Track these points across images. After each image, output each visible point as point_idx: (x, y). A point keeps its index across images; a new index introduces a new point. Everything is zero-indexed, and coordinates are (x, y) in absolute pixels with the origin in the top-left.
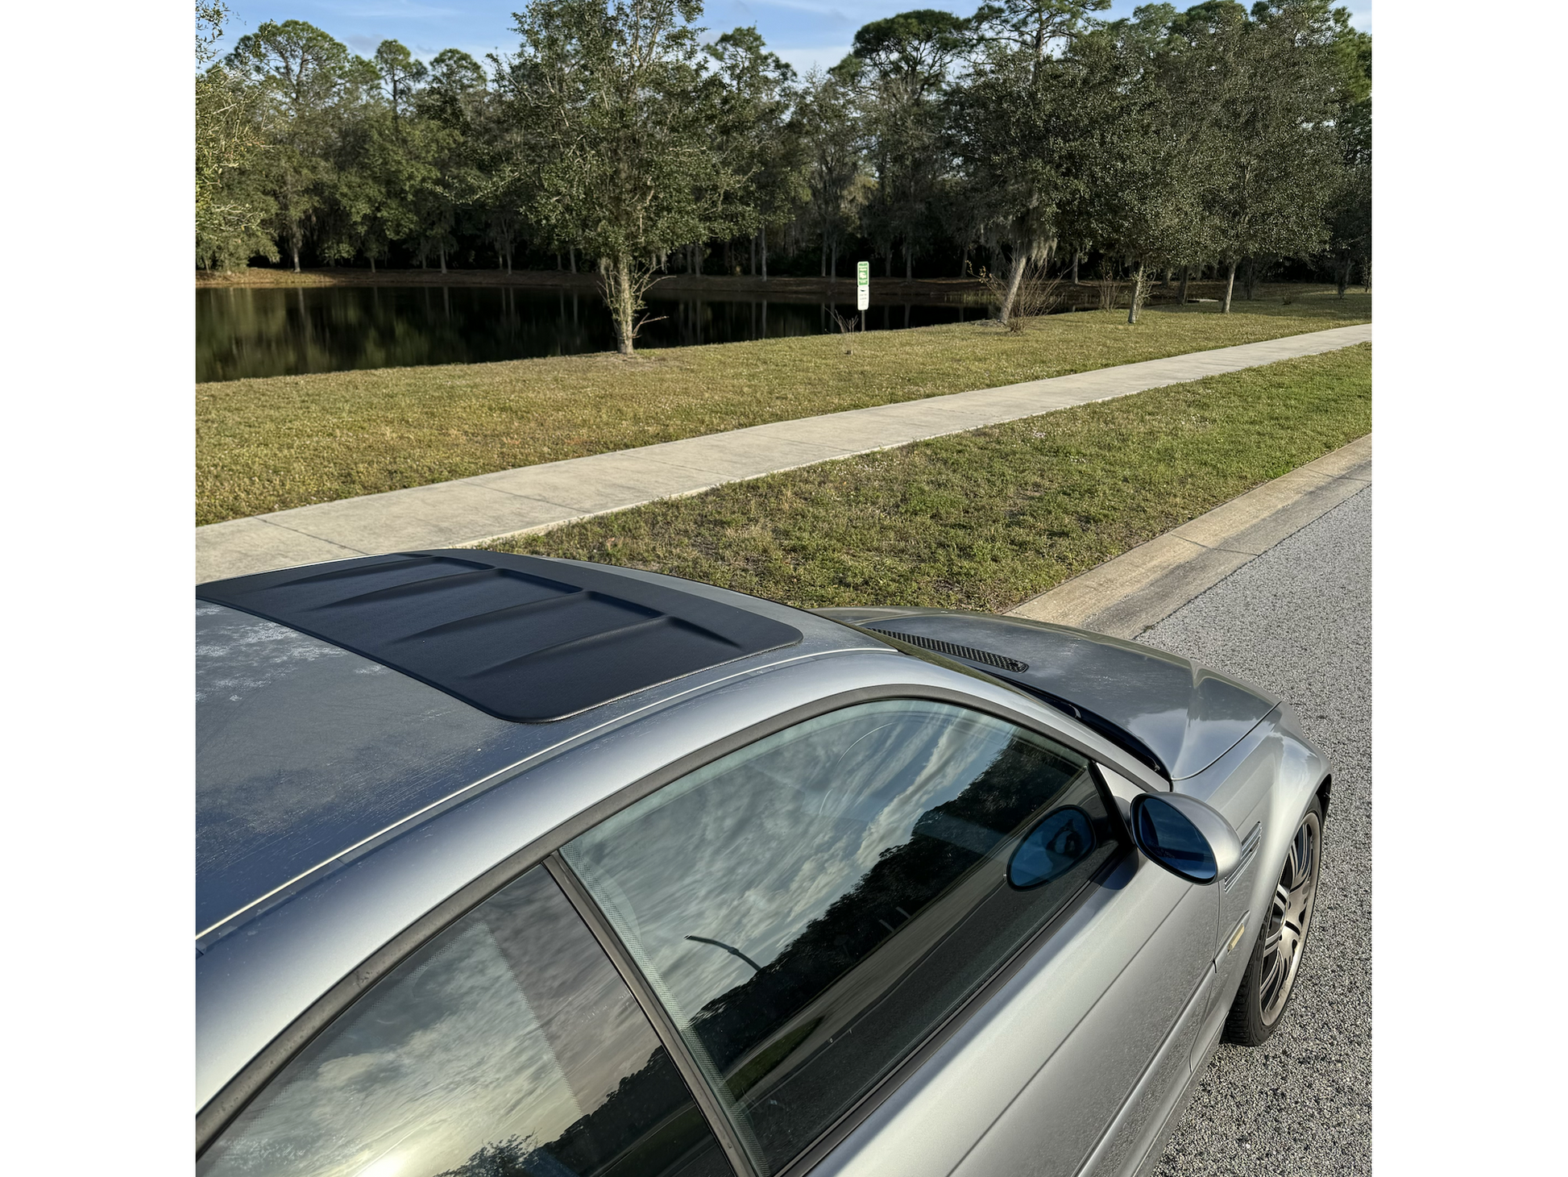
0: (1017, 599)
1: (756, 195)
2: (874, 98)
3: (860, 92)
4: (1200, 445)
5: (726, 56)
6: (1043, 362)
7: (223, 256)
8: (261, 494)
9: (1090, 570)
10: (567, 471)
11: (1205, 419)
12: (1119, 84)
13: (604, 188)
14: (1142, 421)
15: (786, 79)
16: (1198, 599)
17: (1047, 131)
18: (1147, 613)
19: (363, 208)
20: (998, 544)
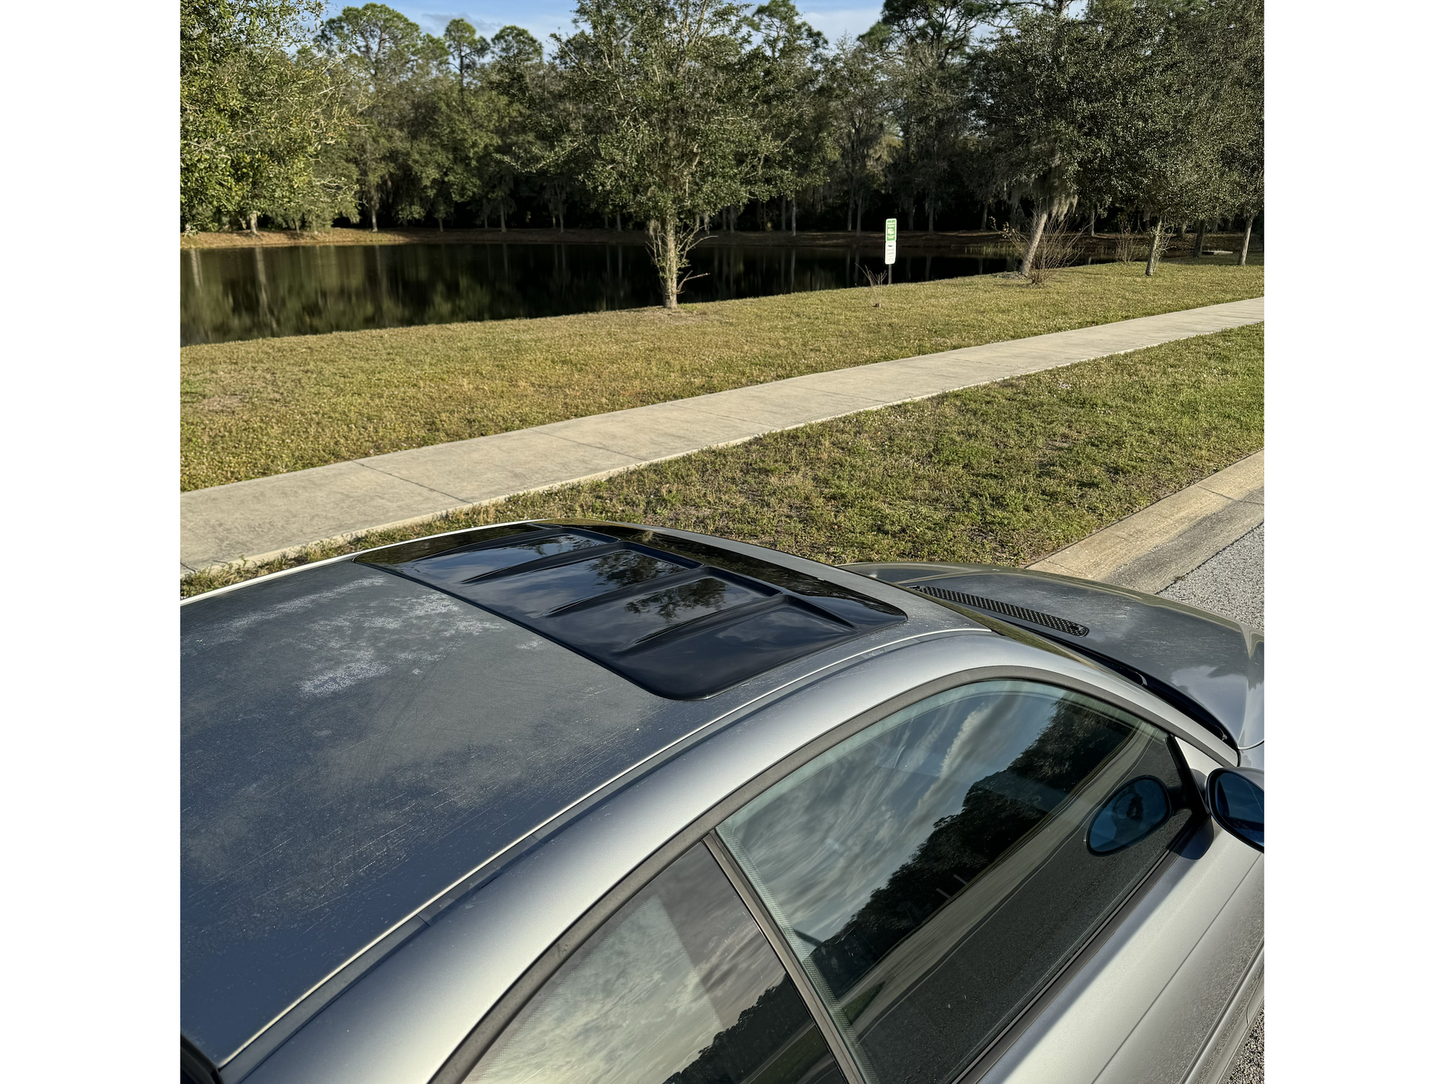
0: (1050, 548)
1: (794, 159)
2: (901, 63)
3: (887, 57)
4: (1223, 398)
5: (762, 27)
6: (1065, 314)
7: (311, 218)
8: (357, 440)
9: (1120, 520)
10: (623, 421)
11: (1225, 372)
12: (1142, 46)
13: (654, 155)
14: (1165, 373)
15: (818, 46)
16: (1226, 551)
17: (1070, 92)
18: (1177, 564)
19: (432, 173)
20: (1030, 494)
